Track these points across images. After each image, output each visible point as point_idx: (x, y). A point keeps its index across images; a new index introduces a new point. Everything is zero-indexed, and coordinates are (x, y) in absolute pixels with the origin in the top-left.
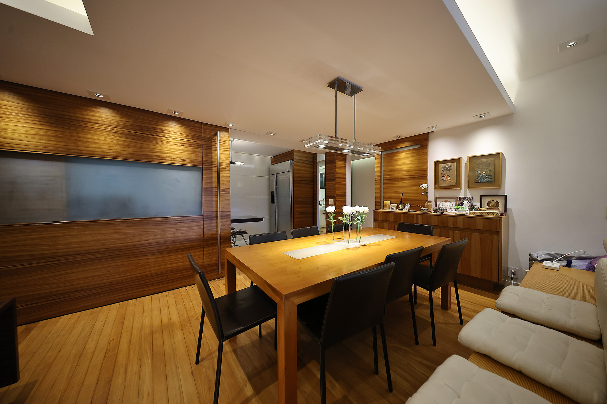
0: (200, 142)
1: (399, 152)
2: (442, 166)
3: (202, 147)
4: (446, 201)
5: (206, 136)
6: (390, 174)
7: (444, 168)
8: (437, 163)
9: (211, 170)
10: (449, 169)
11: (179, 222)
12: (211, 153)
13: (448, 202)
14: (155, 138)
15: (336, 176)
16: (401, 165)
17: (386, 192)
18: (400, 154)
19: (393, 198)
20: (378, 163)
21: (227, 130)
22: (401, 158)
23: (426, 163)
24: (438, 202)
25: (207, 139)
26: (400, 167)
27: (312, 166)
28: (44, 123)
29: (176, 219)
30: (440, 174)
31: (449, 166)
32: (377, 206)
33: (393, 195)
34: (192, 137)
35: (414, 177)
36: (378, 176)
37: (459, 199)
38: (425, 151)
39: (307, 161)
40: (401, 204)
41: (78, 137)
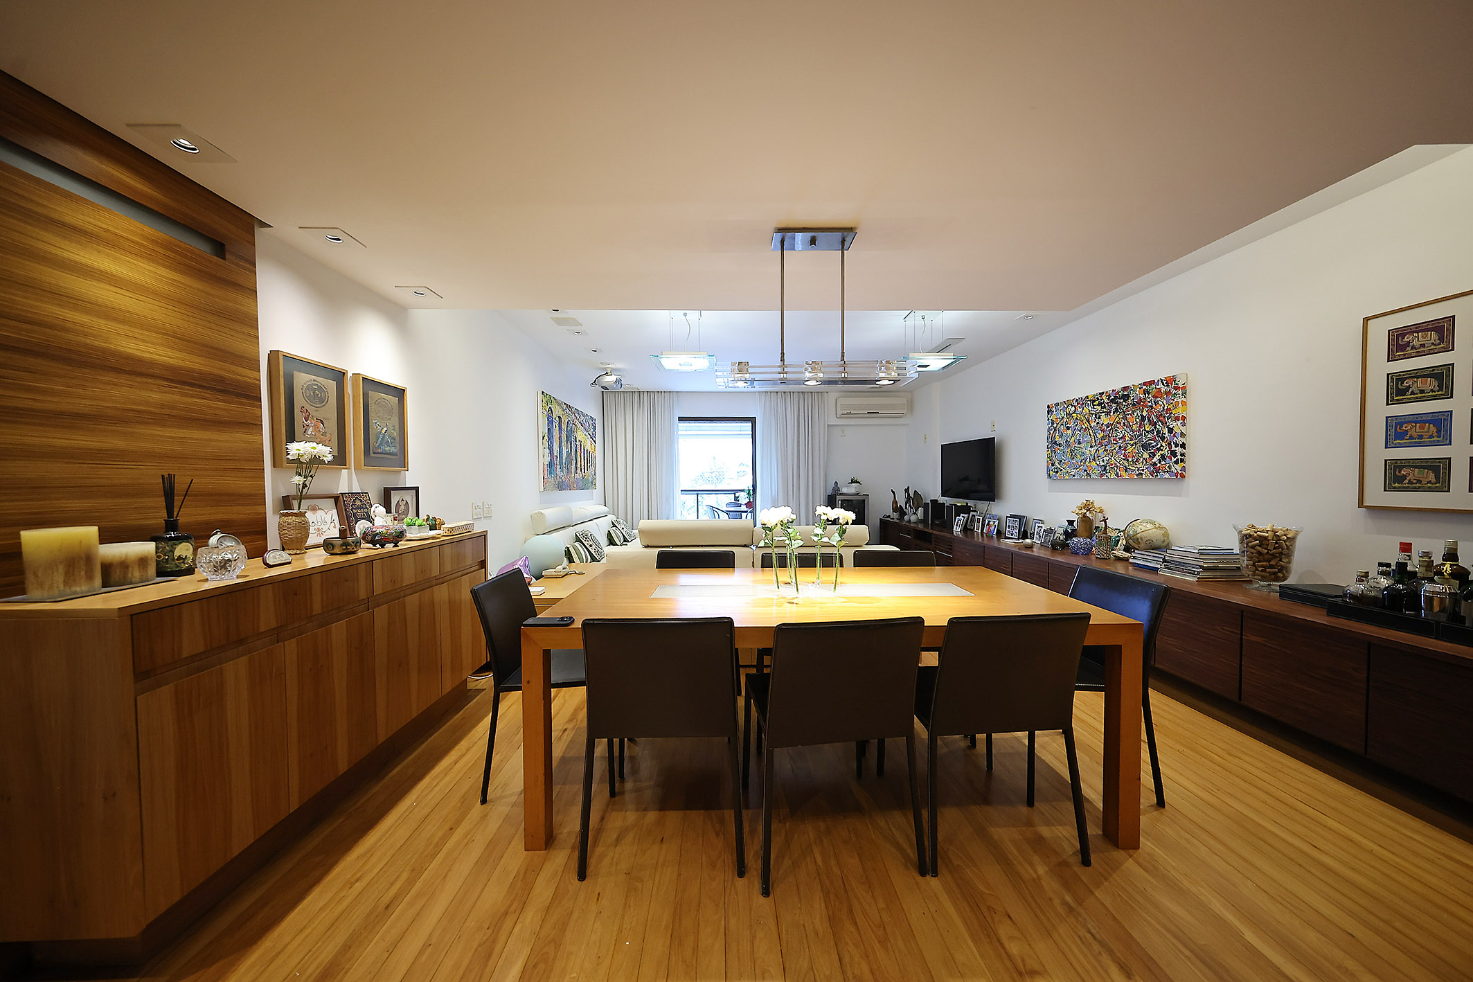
2: (301, 379)
4: (313, 509)
7: (308, 388)
13: (319, 512)
31: (320, 388)
37: (343, 500)
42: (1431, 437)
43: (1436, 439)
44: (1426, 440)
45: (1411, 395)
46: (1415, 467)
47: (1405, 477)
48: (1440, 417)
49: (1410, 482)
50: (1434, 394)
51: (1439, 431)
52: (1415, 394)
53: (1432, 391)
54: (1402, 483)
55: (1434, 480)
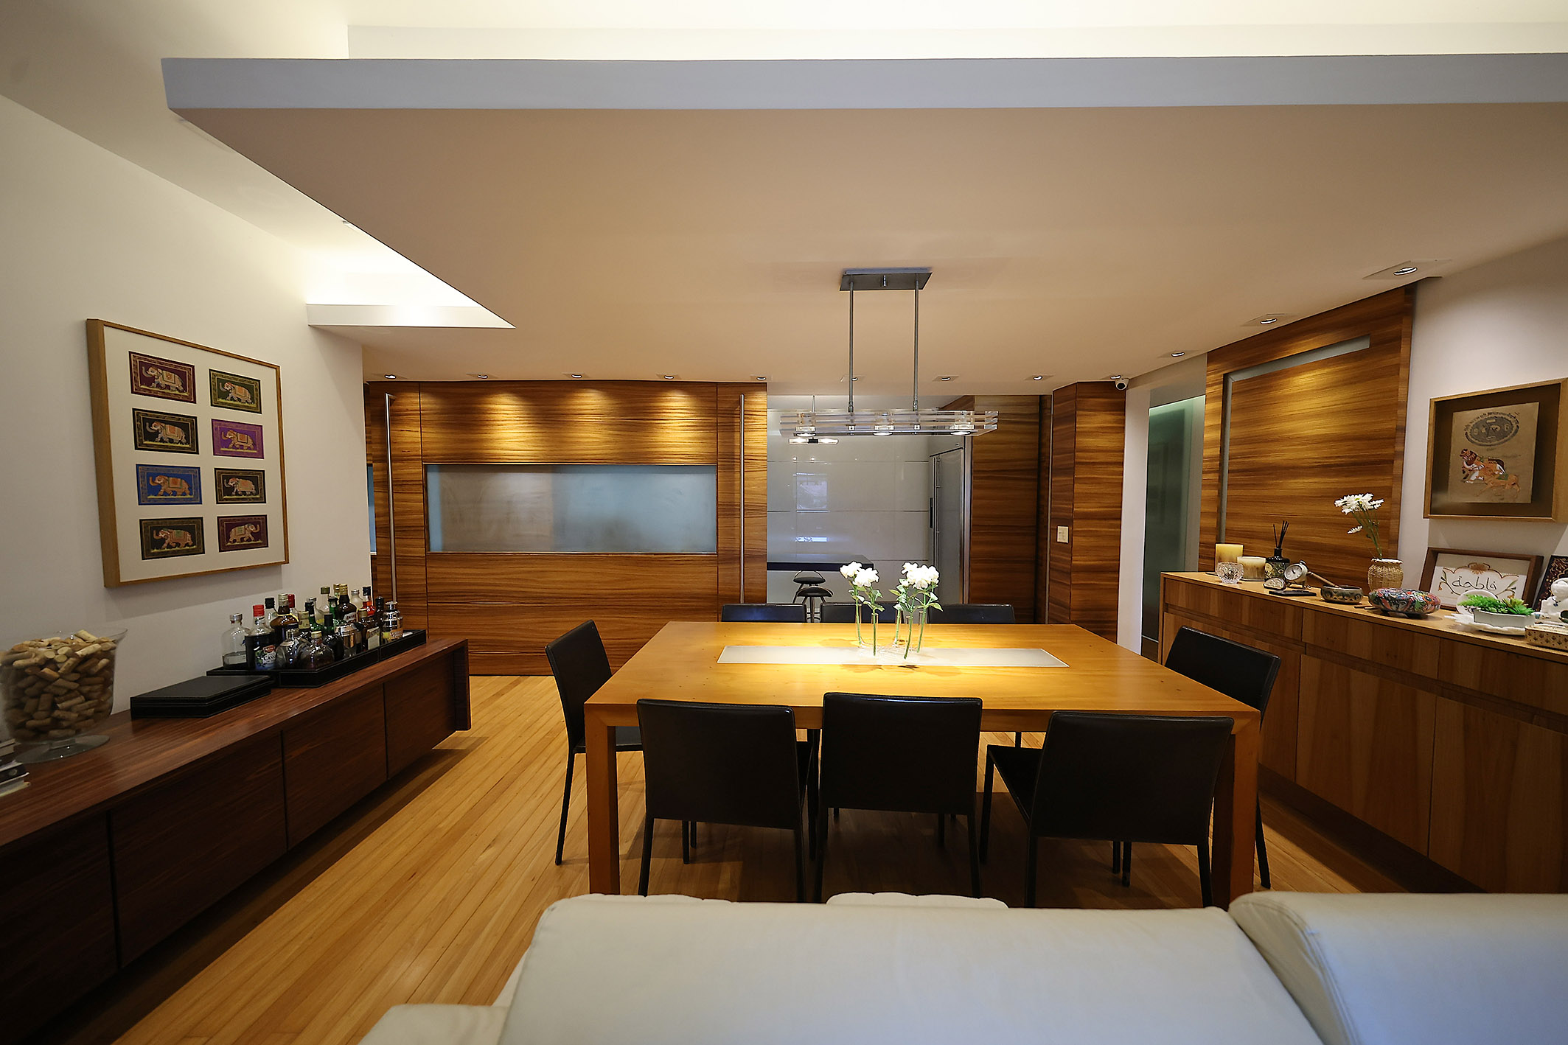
0: (714, 420)
1: (1292, 369)
2: (1465, 419)
3: (716, 427)
4: (1479, 568)
5: (722, 406)
6: (1251, 453)
7: (1477, 426)
8: (1444, 410)
9: (731, 469)
10: (1501, 431)
11: (681, 562)
12: (733, 437)
13: (1486, 575)
14: (647, 423)
15: (1077, 460)
16: (1291, 418)
17: (1237, 514)
18: (1291, 379)
19: (1258, 538)
20: (1214, 413)
21: (762, 386)
22: (1292, 395)
23: (1396, 407)
24: (1438, 571)
25: (725, 412)
26: (1287, 426)
27: (1038, 427)
28: (534, 425)
29: (675, 557)
30: (1453, 455)
31: (1500, 421)
32: (1204, 558)
33: (1258, 526)
34: (701, 412)
35: (1338, 465)
36: (1211, 459)
37: (1550, 566)
38: (1390, 360)
39: (1021, 414)
40: (1275, 560)
41: (565, 437)
42: (184, 494)
43: (189, 496)
44: (180, 497)
45: (160, 442)
46: (174, 528)
47: (163, 540)
48: (190, 473)
49: (169, 546)
50: (181, 445)
51: (190, 488)
52: (164, 442)
53: (180, 442)
54: (161, 548)
55: (191, 543)
